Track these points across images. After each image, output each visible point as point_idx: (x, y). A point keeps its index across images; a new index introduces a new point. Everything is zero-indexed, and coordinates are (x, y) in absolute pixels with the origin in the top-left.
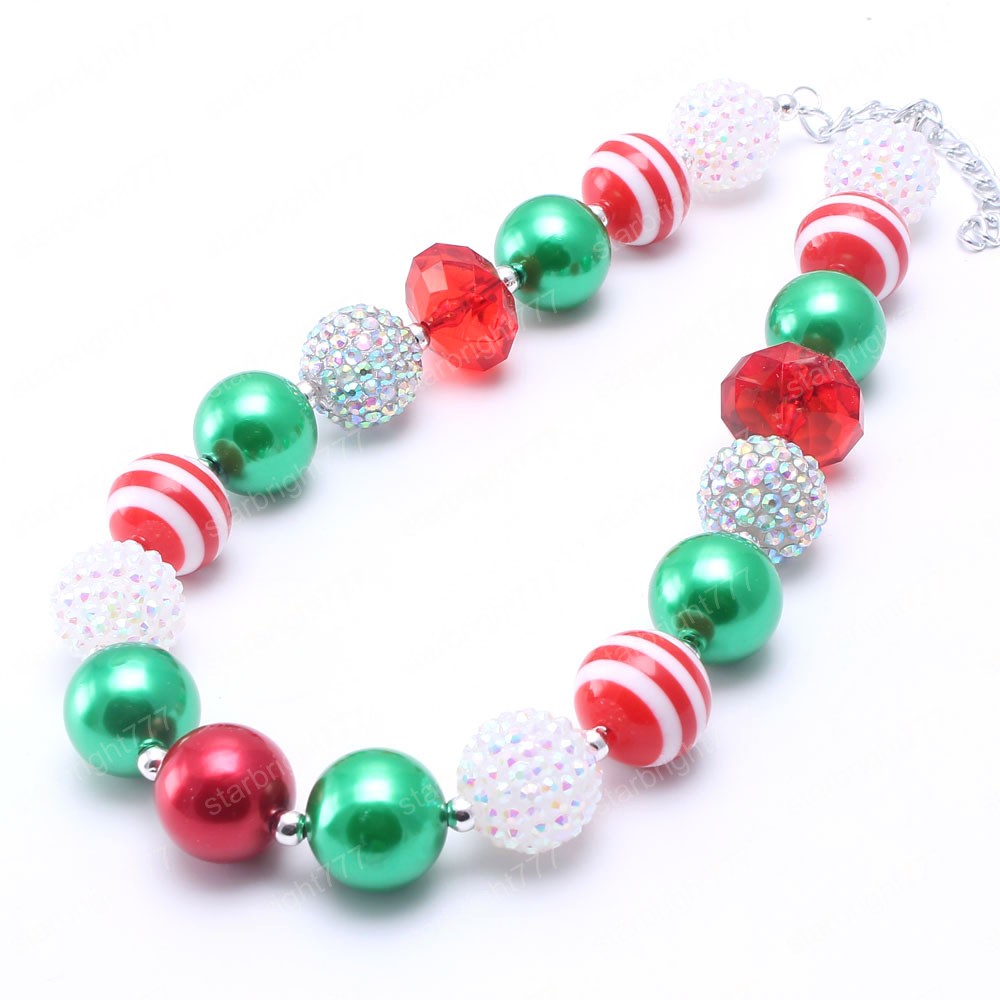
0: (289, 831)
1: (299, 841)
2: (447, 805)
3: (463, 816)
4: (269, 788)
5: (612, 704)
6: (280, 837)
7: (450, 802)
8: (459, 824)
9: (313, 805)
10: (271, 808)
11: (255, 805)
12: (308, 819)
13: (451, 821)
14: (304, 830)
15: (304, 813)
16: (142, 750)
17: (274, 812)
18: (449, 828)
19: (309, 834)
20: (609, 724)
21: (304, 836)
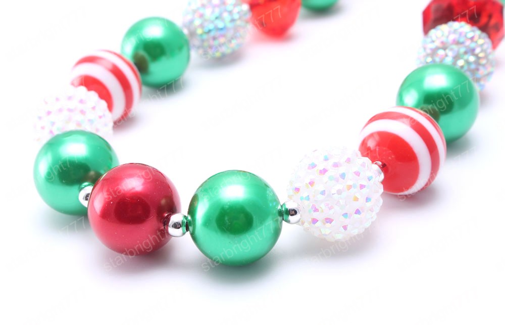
0: (177, 226)
1: (184, 234)
2: (282, 206)
3: (293, 212)
4: (163, 202)
5: (385, 148)
6: (171, 230)
7: (284, 204)
8: (290, 218)
9: (192, 210)
10: (165, 212)
11: (153, 212)
12: (189, 218)
13: (285, 217)
14: (188, 226)
15: (186, 215)
16: (81, 189)
17: (166, 215)
18: (284, 222)
19: (191, 228)
20: (383, 161)
21: (187, 229)
